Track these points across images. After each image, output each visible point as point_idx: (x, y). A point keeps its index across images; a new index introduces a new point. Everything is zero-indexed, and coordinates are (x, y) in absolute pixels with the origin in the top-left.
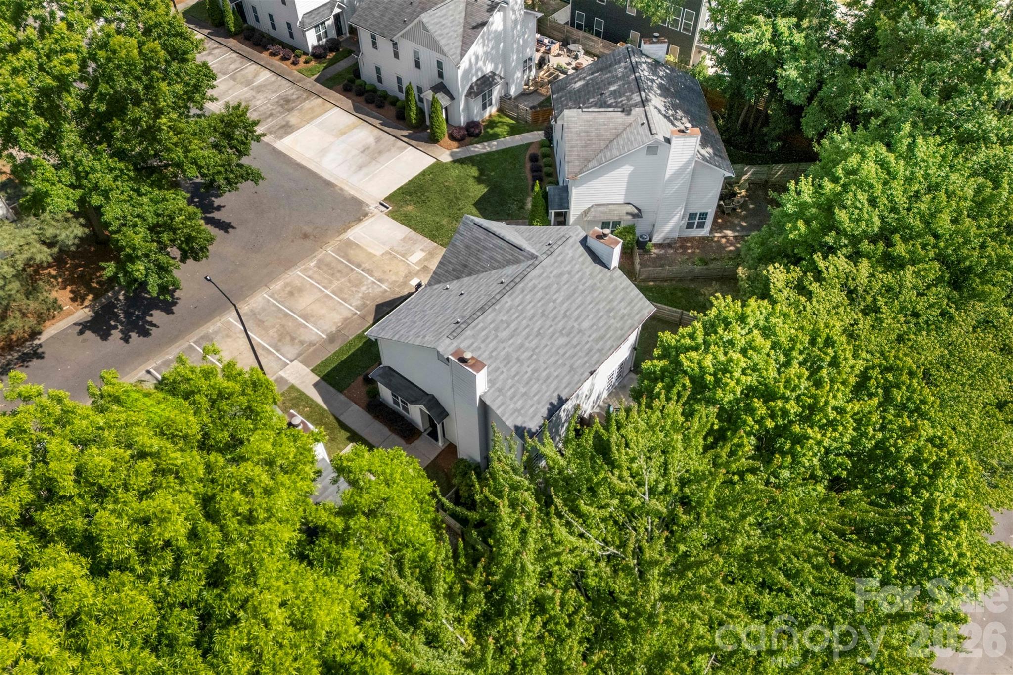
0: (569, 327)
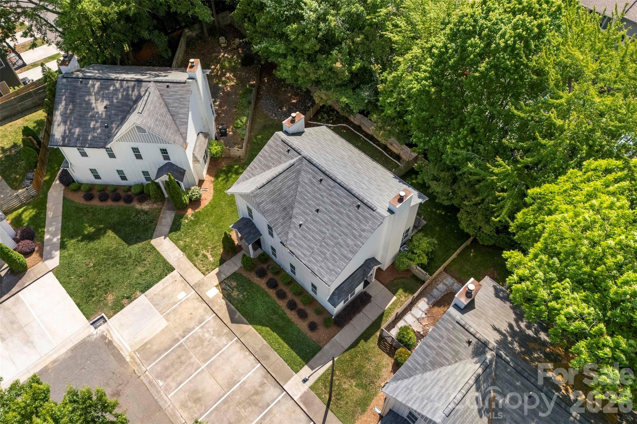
0: (349, 160)
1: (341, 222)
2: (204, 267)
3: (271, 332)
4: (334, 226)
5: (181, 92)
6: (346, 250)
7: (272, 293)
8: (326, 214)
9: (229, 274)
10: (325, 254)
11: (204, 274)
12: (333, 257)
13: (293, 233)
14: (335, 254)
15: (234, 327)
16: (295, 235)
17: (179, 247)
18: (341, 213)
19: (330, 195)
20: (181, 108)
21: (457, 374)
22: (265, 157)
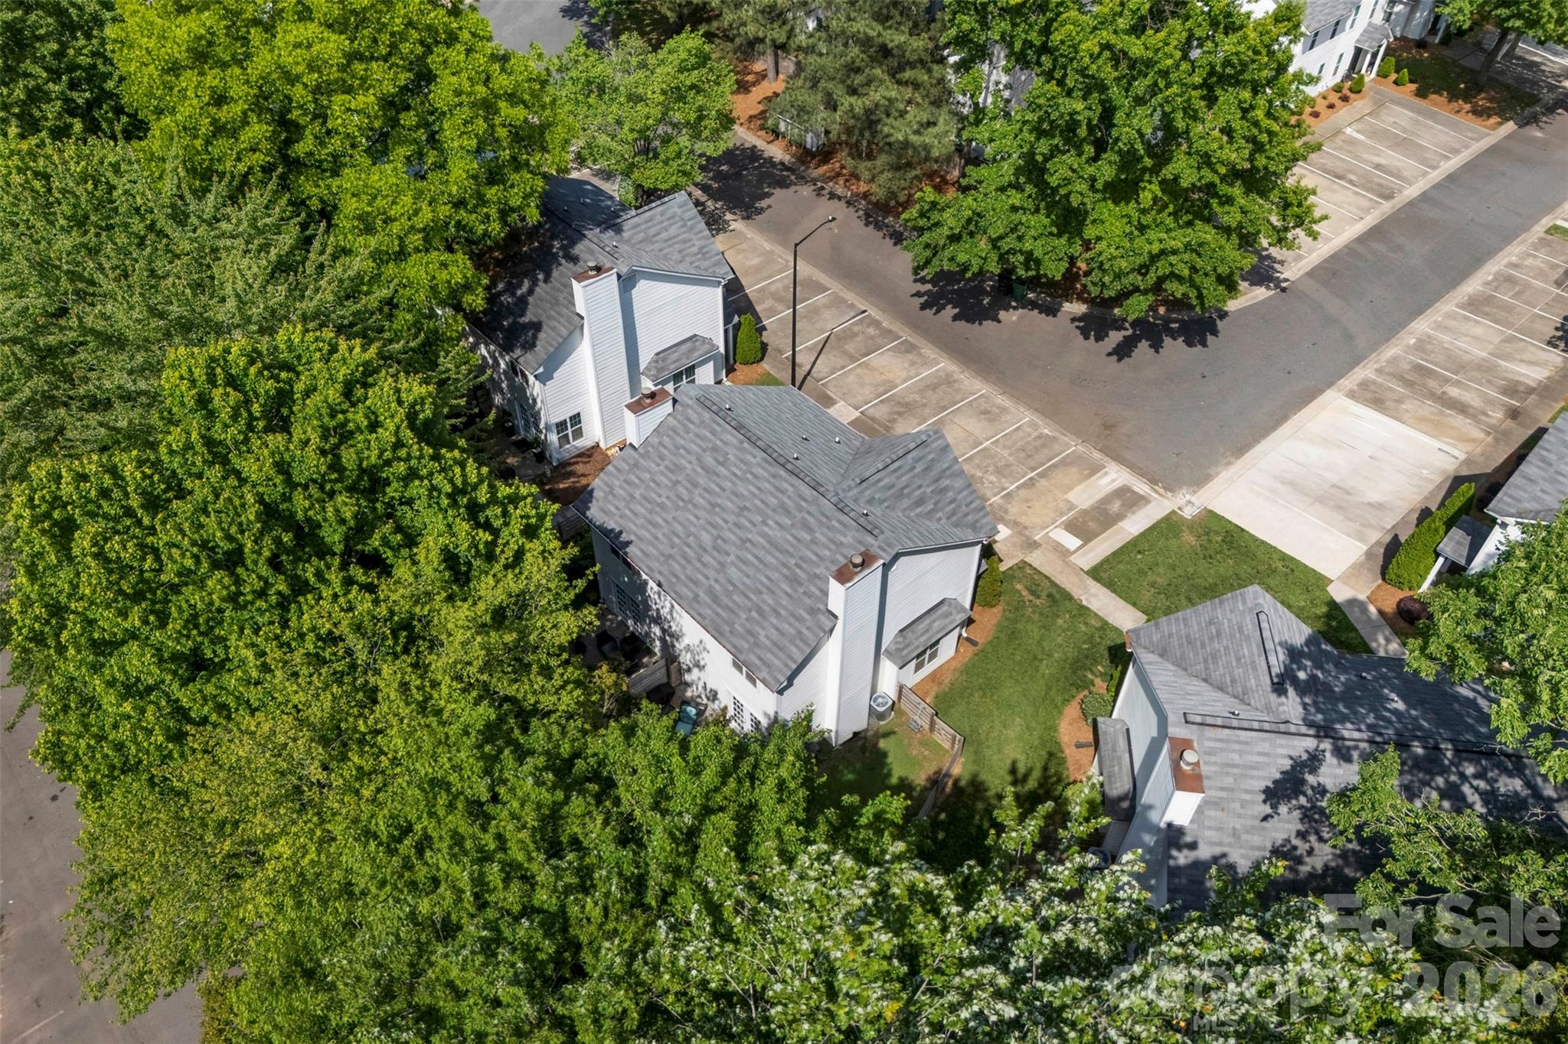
0: (727, 547)
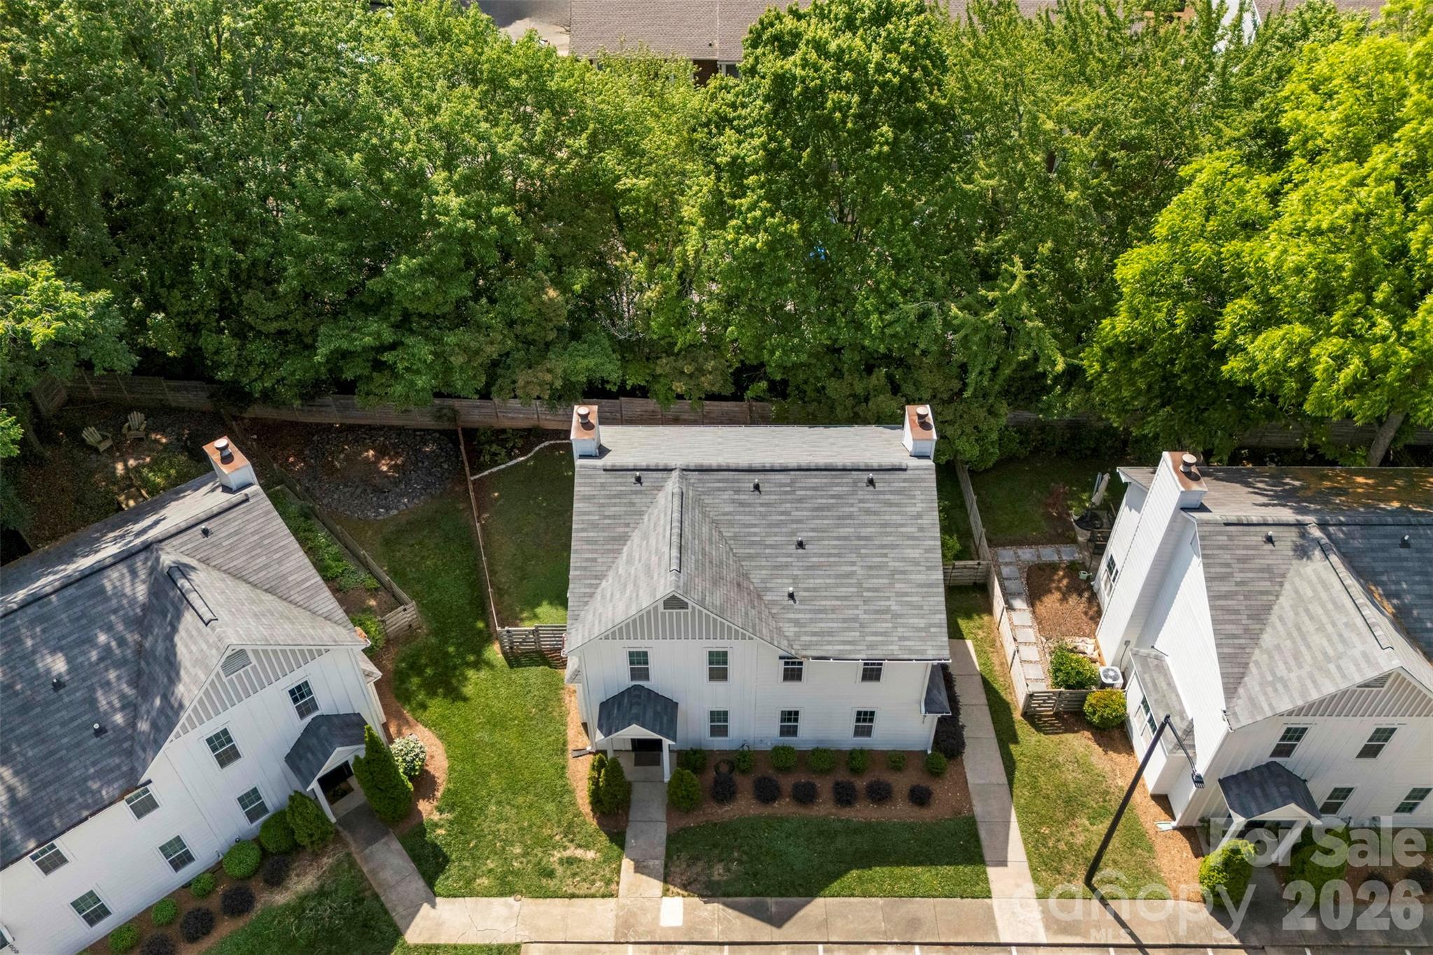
1: (865, 532)
2: (593, 882)
3: (867, 873)
4: (858, 548)
5: (252, 527)
6: (919, 572)
7: (784, 807)
8: (823, 539)
9: (661, 850)
10: (887, 611)
11: (612, 896)
12: (909, 604)
13: (790, 620)
14: (906, 594)
15: (790, 931)
16: (796, 622)
17: (487, 893)
18: (850, 516)
19: (800, 500)
20: (280, 561)
21: (1309, 593)
22: (595, 526)
